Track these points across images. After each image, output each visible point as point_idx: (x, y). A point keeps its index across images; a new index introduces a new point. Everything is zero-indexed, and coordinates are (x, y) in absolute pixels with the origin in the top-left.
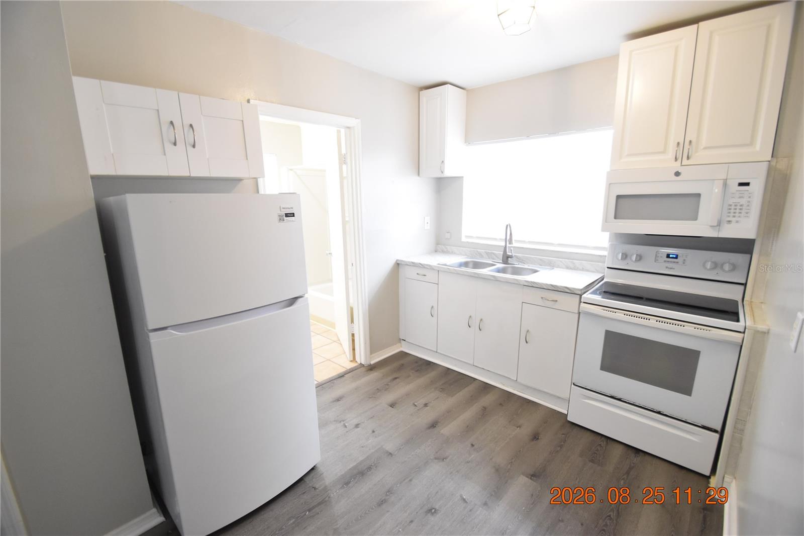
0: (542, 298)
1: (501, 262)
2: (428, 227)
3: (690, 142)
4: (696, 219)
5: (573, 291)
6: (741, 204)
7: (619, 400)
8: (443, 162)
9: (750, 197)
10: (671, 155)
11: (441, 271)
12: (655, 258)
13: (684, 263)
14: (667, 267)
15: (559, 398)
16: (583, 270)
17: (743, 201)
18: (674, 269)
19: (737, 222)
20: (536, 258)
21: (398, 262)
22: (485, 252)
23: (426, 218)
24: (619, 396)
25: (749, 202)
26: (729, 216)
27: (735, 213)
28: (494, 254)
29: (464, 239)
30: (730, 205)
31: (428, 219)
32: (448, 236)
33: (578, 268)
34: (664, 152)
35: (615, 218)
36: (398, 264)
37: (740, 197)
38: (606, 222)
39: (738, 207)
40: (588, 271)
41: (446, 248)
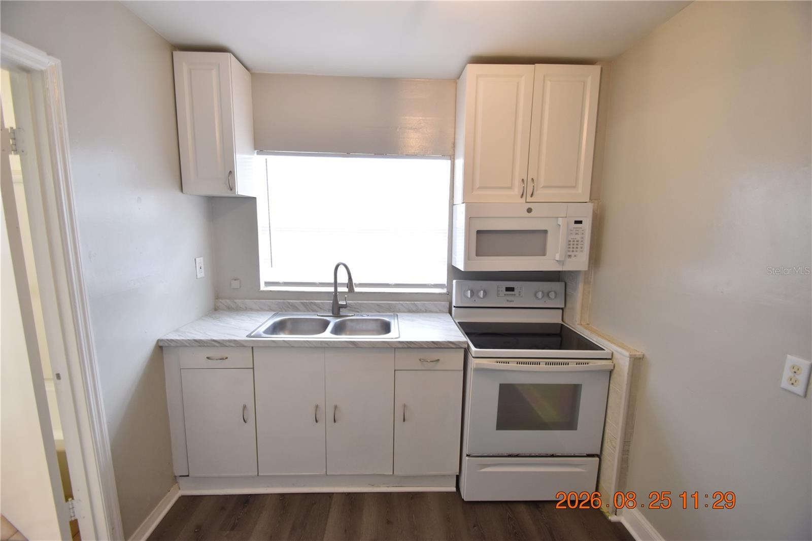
0: (420, 360)
1: (331, 315)
2: (201, 274)
3: (533, 179)
4: (544, 254)
5: (458, 345)
6: (577, 239)
7: (517, 456)
8: (230, 172)
9: (583, 234)
10: (517, 191)
11: (255, 347)
12: (496, 292)
13: (520, 295)
14: (508, 301)
15: (444, 476)
16: (426, 311)
17: (578, 237)
18: (513, 301)
19: (575, 256)
20: (373, 303)
21: (161, 344)
22: (302, 303)
23: (197, 259)
24: (515, 452)
25: (582, 238)
26: (569, 251)
27: (573, 248)
28: (315, 304)
29: (263, 287)
30: (570, 241)
31: (200, 261)
32: (235, 284)
33: (421, 310)
34: (510, 188)
35: (477, 255)
36: (161, 347)
37: (576, 234)
38: (469, 259)
39: (575, 243)
40: (431, 312)
41: (235, 303)
